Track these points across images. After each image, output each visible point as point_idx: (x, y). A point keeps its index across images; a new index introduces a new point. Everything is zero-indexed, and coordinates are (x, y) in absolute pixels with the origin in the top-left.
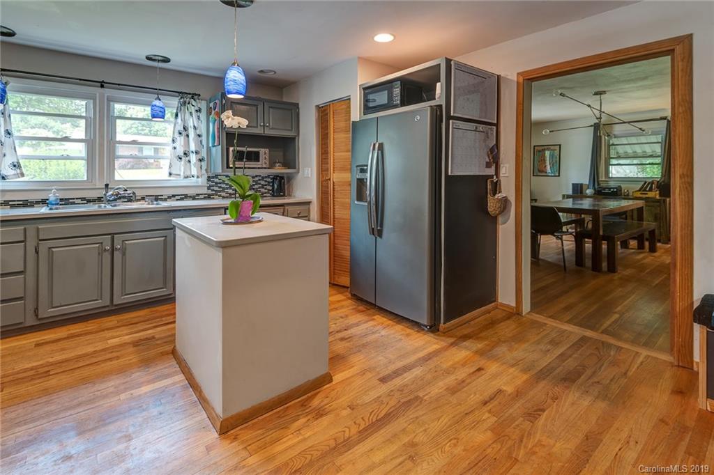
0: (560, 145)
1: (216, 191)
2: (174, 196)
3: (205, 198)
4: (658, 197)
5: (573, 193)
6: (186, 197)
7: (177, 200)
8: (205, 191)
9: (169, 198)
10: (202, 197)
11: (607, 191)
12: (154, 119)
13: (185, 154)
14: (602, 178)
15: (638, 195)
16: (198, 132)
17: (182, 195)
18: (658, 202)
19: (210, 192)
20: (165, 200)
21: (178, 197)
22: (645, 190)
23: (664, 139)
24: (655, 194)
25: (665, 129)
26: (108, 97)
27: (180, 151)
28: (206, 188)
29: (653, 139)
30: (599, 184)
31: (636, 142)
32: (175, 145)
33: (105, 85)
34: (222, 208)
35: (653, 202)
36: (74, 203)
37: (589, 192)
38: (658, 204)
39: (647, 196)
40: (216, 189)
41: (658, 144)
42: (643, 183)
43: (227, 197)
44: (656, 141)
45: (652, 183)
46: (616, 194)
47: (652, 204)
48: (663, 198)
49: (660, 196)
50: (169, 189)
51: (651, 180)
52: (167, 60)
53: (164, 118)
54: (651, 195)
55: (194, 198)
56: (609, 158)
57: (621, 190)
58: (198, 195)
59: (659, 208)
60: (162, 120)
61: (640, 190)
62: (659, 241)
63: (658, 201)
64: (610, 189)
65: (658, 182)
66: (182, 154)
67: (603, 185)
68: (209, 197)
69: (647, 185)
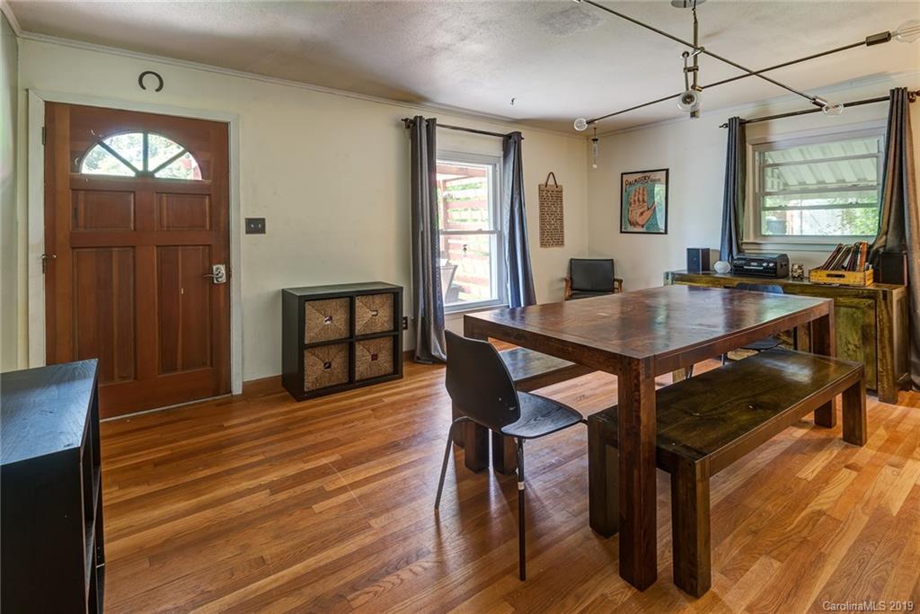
0: (667, 170)
4: (870, 284)
5: (690, 269)
11: (754, 266)
14: (749, 237)
15: (821, 278)
18: (869, 297)
22: (840, 267)
23: (883, 149)
24: (861, 277)
25: (886, 124)
29: (859, 147)
30: (740, 251)
31: (821, 157)
35: (857, 296)
37: (720, 267)
38: (870, 301)
39: (842, 281)
41: (868, 160)
42: (834, 248)
44: (865, 153)
45: (856, 250)
46: (775, 273)
47: (856, 301)
48: (885, 287)
49: (876, 280)
51: (852, 243)
54: (853, 278)
56: (762, 193)
57: (787, 265)
59: (872, 313)
61: (826, 267)
62: (874, 392)
63: (872, 295)
64: (760, 261)
65: (871, 247)
67: (750, 252)
69: (843, 256)
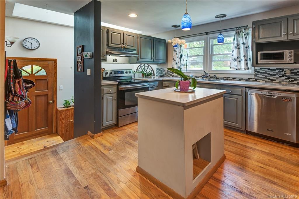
1: (261, 78)
2: (236, 78)
3: (253, 81)
6: (242, 79)
7: (237, 80)
8: (253, 77)
9: (233, 79)
10: (252, 80)
12: (219, 43)
13: (237, 58)
16: (246, 46)
17: (239, 78)
19: (256, 78)
20: (231, 80)
21: (238, 79)
26: (209, 37)
27: (235, 56)
28: (254, 75)
32: (233, 54)
33: (208, 33)
34: (243, 86)
36: (198, 78)
40: (260, 76)
43: (269, 82)
50: (234, 75)
52: (225, 16)
53: (223, 42)
55: (246, 80)
58: (249, 79)
60: (223, 43)
66: (236, 58)
68: (256, 80)
